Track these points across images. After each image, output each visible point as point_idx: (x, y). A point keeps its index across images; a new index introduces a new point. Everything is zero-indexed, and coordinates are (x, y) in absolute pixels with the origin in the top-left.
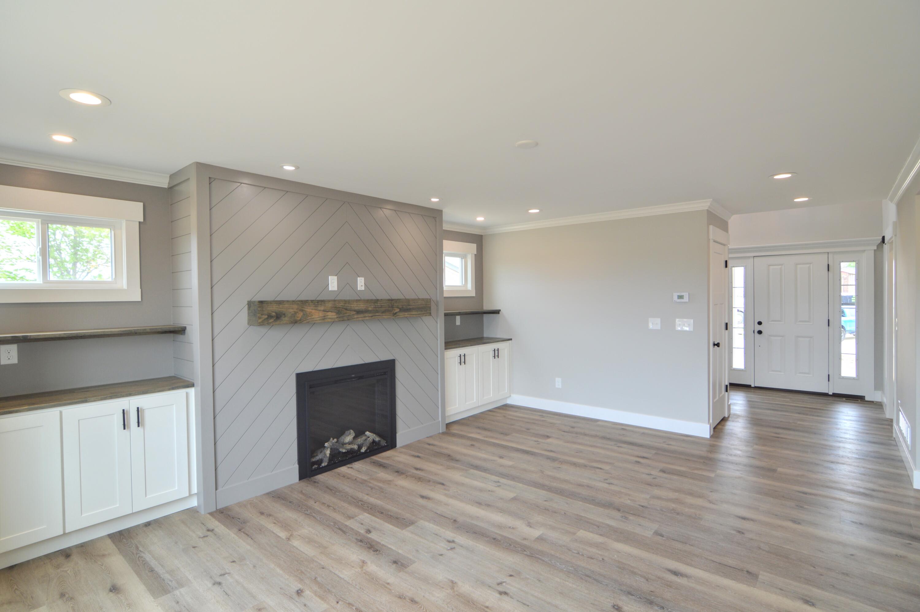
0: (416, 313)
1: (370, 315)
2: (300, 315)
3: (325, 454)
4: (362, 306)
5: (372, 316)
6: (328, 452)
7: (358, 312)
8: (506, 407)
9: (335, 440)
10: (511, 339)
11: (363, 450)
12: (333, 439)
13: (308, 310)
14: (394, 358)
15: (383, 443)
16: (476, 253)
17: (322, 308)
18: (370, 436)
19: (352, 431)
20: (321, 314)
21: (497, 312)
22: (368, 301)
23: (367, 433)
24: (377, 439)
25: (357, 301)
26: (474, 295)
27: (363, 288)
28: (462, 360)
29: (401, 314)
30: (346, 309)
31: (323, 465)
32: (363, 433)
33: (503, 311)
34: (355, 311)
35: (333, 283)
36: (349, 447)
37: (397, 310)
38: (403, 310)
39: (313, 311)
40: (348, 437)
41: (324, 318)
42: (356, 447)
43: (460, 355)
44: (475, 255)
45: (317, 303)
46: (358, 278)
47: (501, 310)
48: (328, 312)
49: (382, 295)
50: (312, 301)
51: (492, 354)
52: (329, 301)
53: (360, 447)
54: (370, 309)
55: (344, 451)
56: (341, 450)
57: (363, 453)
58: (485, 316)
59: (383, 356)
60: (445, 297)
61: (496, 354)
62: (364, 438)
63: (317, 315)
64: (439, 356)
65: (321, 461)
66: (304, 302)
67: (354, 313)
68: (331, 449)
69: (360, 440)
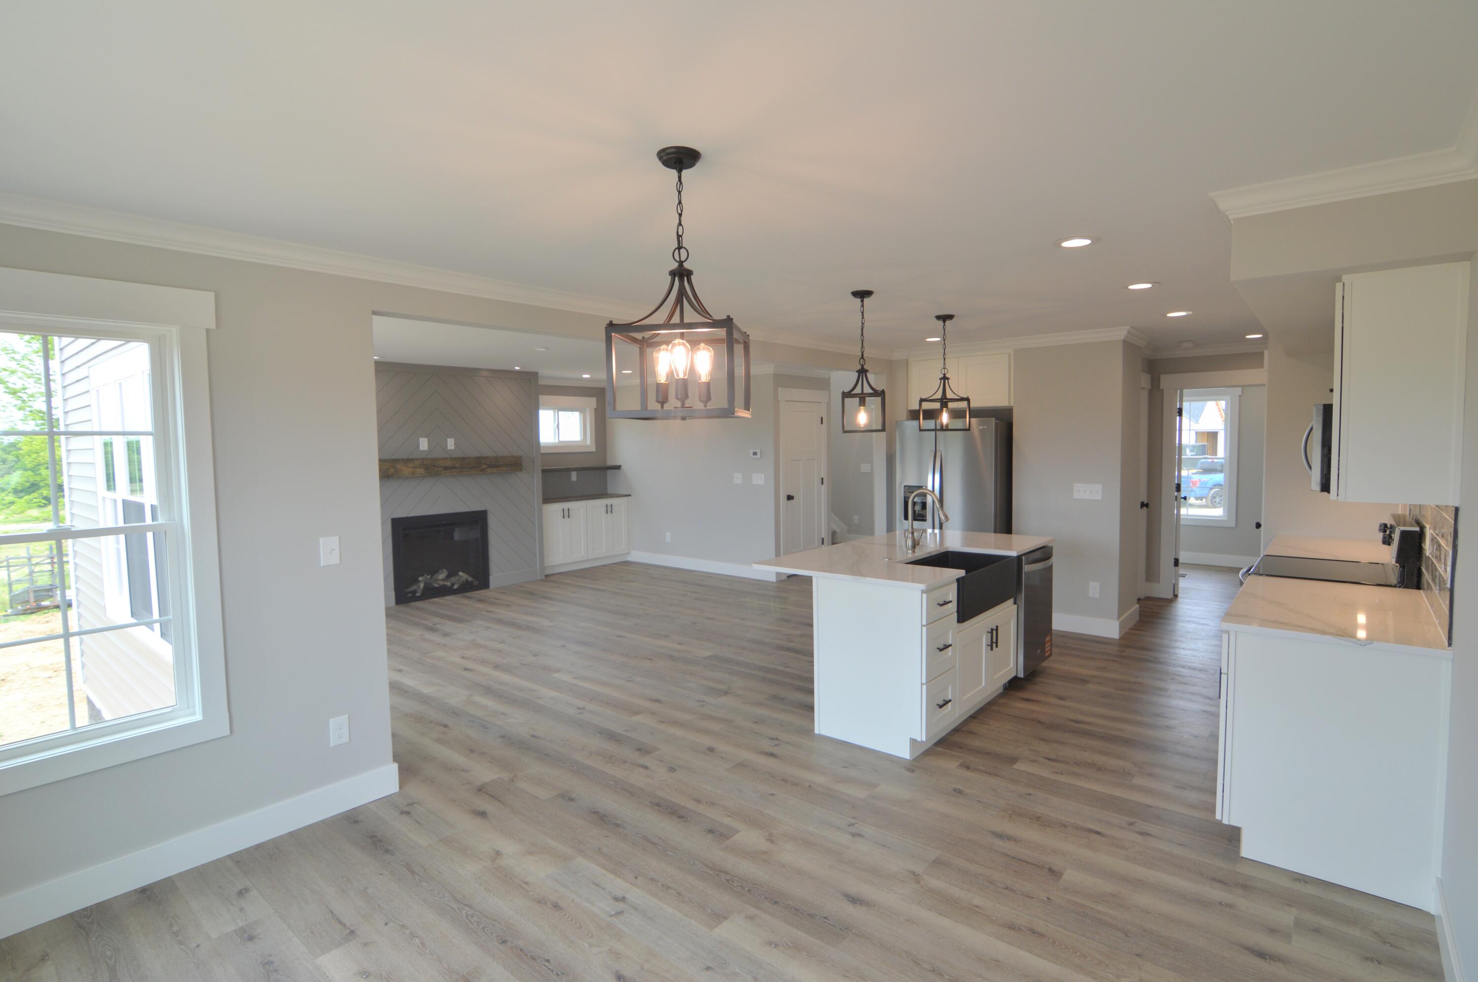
0: (505, 469)
1: (458, 471)
2: (392, 471)
3: (419, 587)
4: (449, 463)
5: (459, 472)
6: (422, 585)
7: (446, 468)
8: (627, 563)
9: (429, 576)
10: (630, 495)
11: (456, 587)
12: (427, 575)
13: (399, 466)
14: (485, 509)
15: (476, 583)
16: (595, 407)
17: (411, 465)
18: (463, 576)
19: (445, 570)
20: (411, 470)
21: (618, 467)
22: (455, 459)
23: (460, 573)
24: (470, 579)
25: (444, 459)
26: (594, 450)
27: (453, 448)
28: (566, 514)
29: (490, 470)
30: (434, 466)
31: (417, 595)
32: (456, 574)
33: (623, 467)
34: (442, 467)
35: (424, 444)
36: (442, 583)
37: (486, 466)
38: (491, 466)
39: (404, 468)
40: (442, 575)
41: (413, 473)
42: (449, 584)
43: (563, 509)
44: (595, 409)
45: (407, 461)
46: (448, 439)
47: (622, 466)
48: (416, 468)
49: (472, 453)
50: (402, 460)
51: (604, 509)
52: (417, 459)
53: (453, 585)
54: (457, 465)
55: (437, 586)
56: (434, 585)
57: (455, 590)
58: (609, 472)
59: (474, 506)
60: (542, 454)
61: (609, 510)
62: (457, 578)
63: (406, 470)
64: (536, 508)
65: (415, 592)
66: (395, 461)
67: (442, 469)
68: (425, 584)
69: (453, 579)
